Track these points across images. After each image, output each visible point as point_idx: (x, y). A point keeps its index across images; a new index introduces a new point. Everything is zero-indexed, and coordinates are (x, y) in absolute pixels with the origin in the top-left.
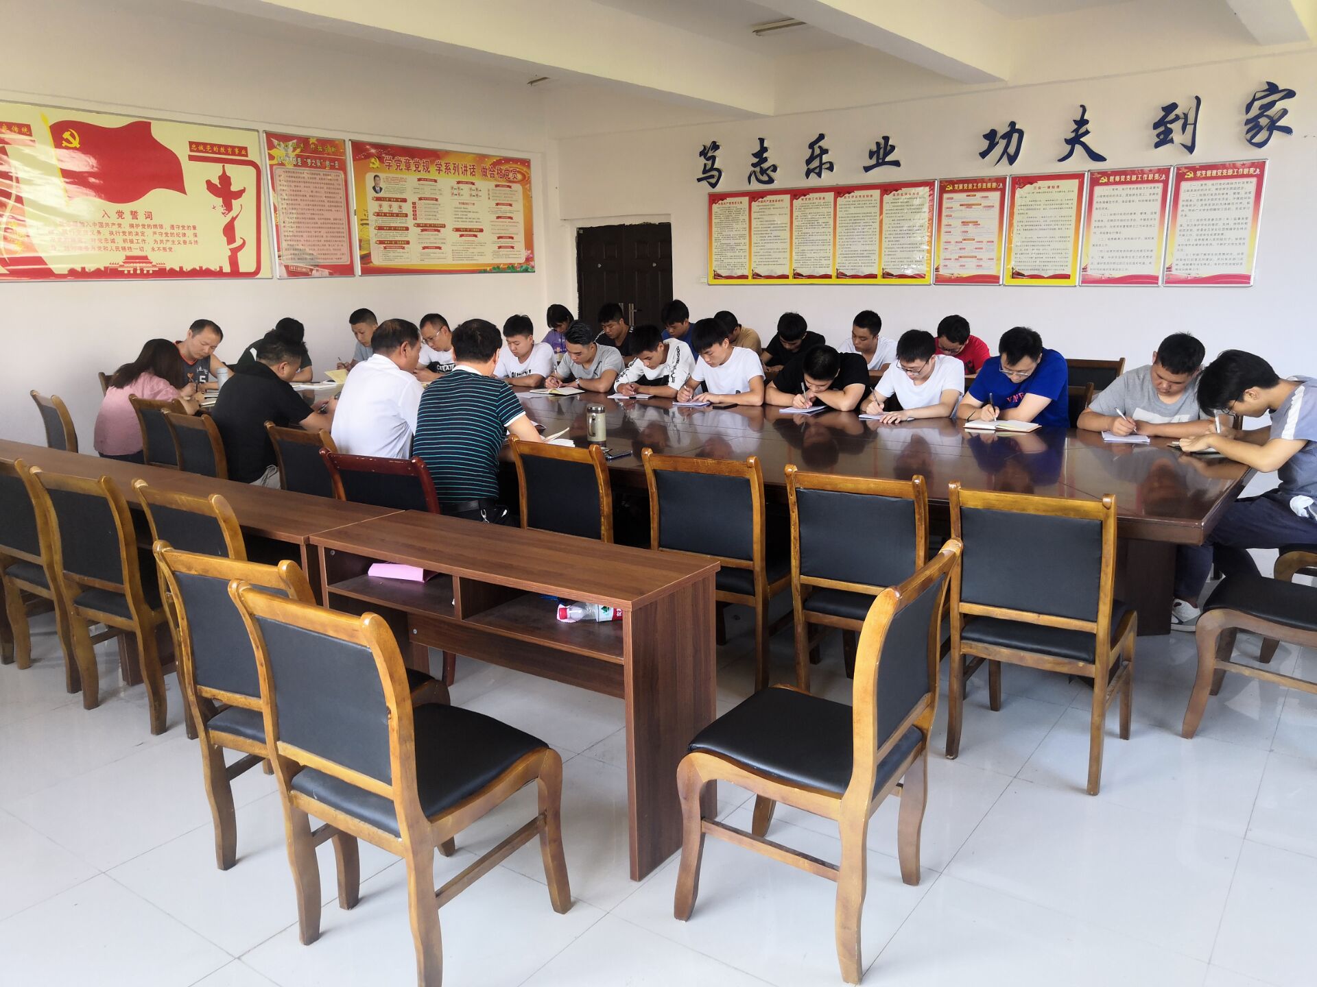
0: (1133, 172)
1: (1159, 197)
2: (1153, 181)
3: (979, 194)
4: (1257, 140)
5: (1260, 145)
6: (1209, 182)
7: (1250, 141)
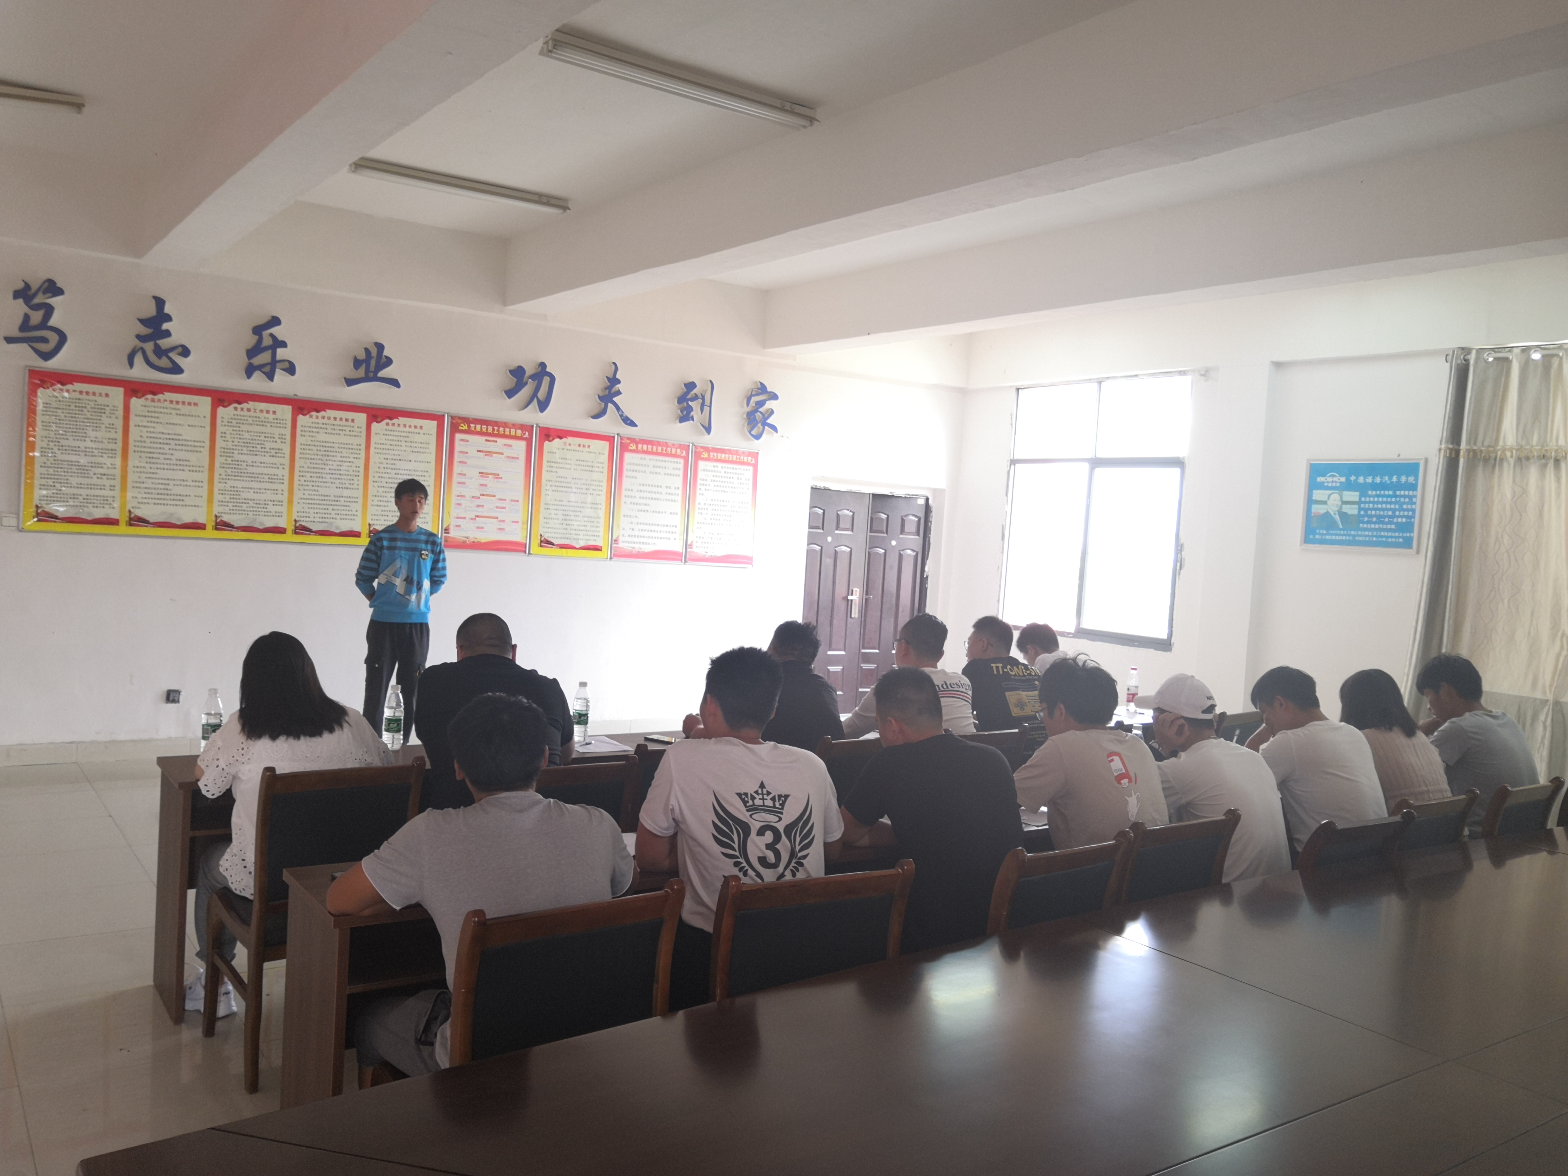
0: (658, 444)
1: (681, 473)
2: (676, 456)
3: (501, 441)
4: (753, 432)
5: (758, 437)
6: (720, 465)
7: (750, 432)
